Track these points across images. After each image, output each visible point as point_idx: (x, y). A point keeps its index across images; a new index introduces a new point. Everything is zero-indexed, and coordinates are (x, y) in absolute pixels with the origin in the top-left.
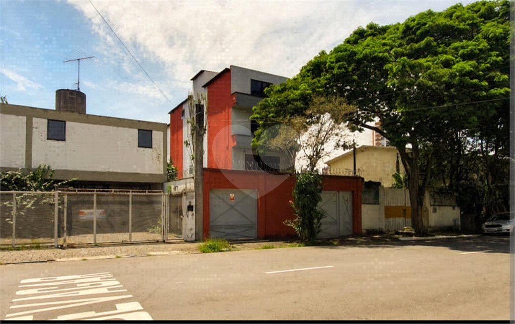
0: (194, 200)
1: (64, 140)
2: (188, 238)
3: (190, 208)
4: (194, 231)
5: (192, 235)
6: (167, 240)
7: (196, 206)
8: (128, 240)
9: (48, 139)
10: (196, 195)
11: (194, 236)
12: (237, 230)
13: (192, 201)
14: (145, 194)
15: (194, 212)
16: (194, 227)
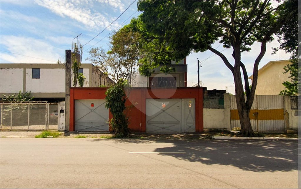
0: (65, 106)
1: (40, 78)
2: (61, 129)
3: (62, 111)
4: (64, 125)
5: (63, 127)
6: (49, 129)
7: (65, 110)
8: (27, 129)
9: (32, 78)
10: (66, 103)
11: (64, 127)
12: (96, 125)
13: (63, 107)
14: (36, 103)
15: (64, 113)
16: (64, 122)
